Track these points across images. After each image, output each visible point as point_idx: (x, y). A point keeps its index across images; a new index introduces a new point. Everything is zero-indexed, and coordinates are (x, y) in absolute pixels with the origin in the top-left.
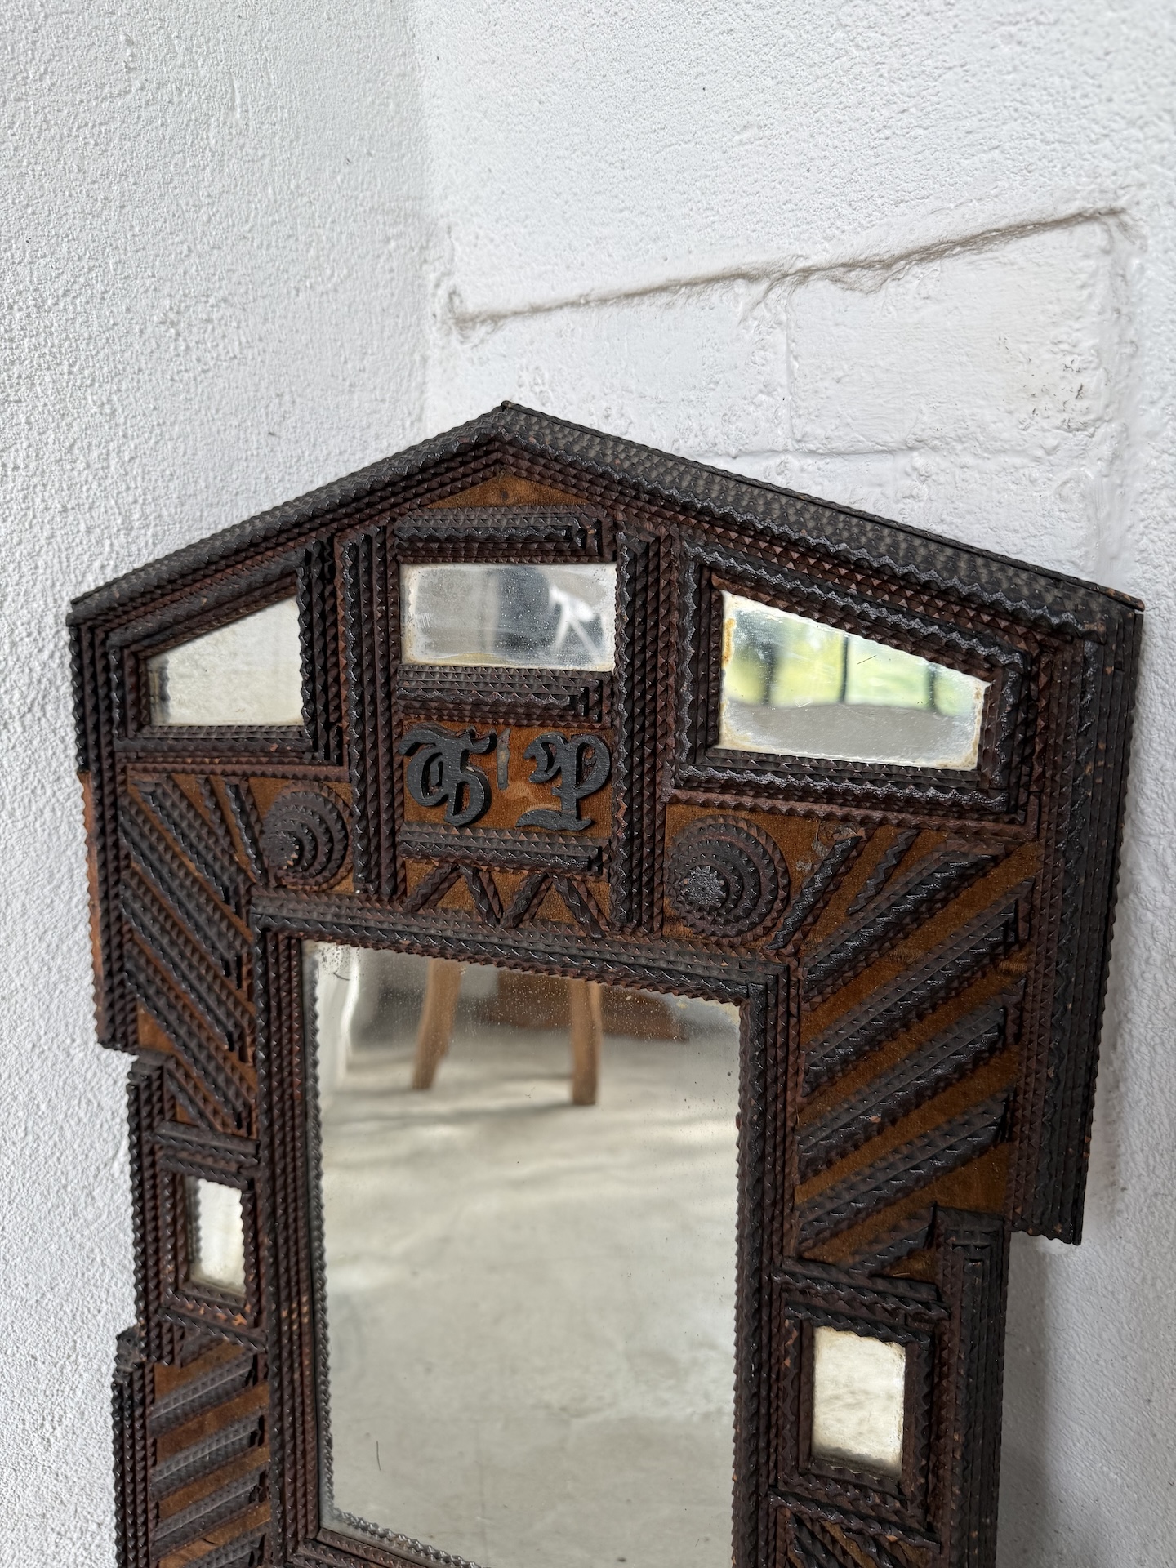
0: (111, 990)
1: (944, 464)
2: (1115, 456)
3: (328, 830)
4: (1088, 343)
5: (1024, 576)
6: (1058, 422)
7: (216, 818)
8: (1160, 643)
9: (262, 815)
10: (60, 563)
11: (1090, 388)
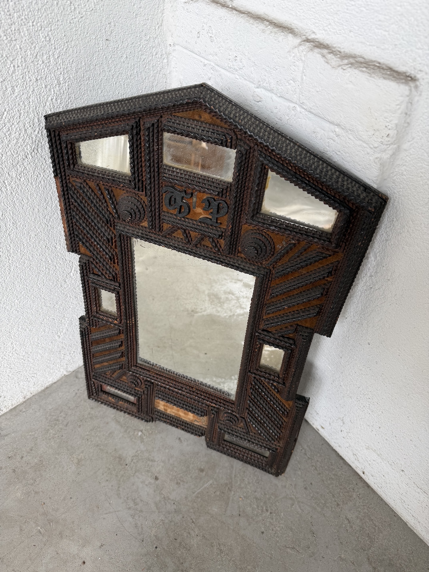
0: (71, 238)
1: (344, 134)
2: (394, 154)
3: (139, 211)
4: (395, 122)
5: (357, 185)
6: (380, 141)
7: (102, 197)
9: (116, 199)
10: (37, 100)
11: (391, 135)
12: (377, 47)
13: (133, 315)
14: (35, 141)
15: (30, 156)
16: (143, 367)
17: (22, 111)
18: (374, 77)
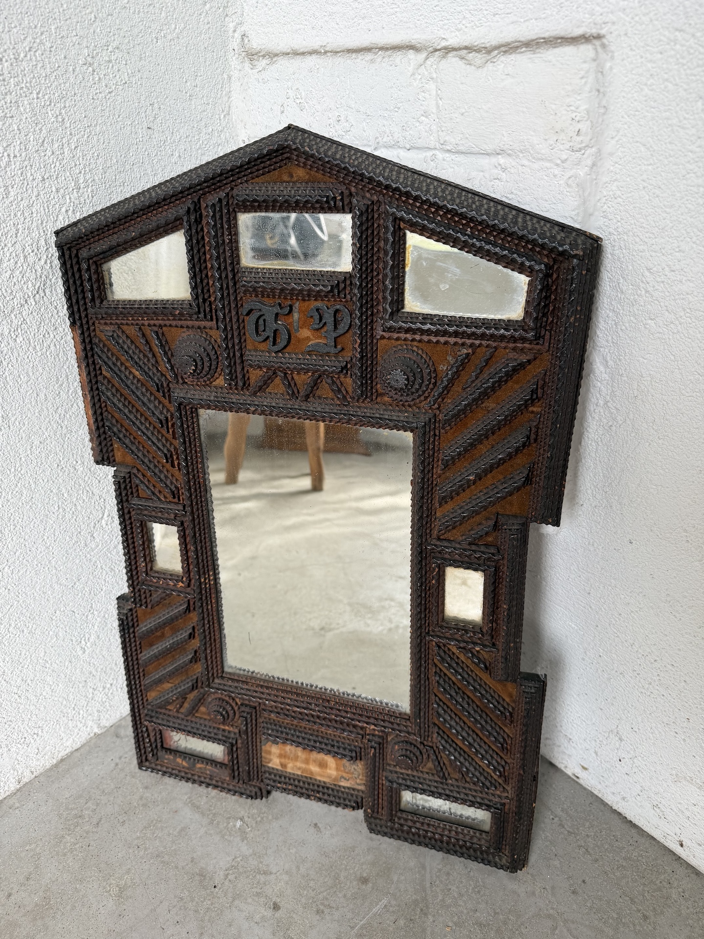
0: (99, 436)
1: (514, 163)
2: (594, 165)
3: (208, 355)
4: (584, 107)
5: (548, 225)
6: (568, 147)
7: (147, 348)
8: (610, 256)
9: (171, 347)
10: (44, 210)
11: (583, 130)
12: (536, 19)
13: (210, 568)
14: (41, 277)
15: (32, 300)
16: (236, 678)
17: (20, 226)
18: (539, 53)
